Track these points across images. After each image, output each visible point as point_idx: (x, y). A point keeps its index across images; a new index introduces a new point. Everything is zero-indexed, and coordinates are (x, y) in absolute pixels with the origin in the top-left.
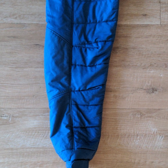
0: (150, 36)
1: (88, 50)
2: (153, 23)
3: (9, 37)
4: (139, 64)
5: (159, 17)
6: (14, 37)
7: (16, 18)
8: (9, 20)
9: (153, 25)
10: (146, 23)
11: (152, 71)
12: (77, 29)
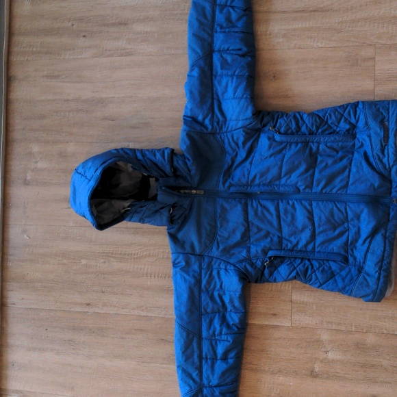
0: (280, 338)
1: (218, 342)
2: (283, 325)
3: (135, 330)
4: (267, 369)
5: (289, 318)
6: (141, 330)
7: (143, 310)
8: (137, 312)
9: (283, 327)
10: (275, 324)
11: (281, 378)
12: (205, 320)
